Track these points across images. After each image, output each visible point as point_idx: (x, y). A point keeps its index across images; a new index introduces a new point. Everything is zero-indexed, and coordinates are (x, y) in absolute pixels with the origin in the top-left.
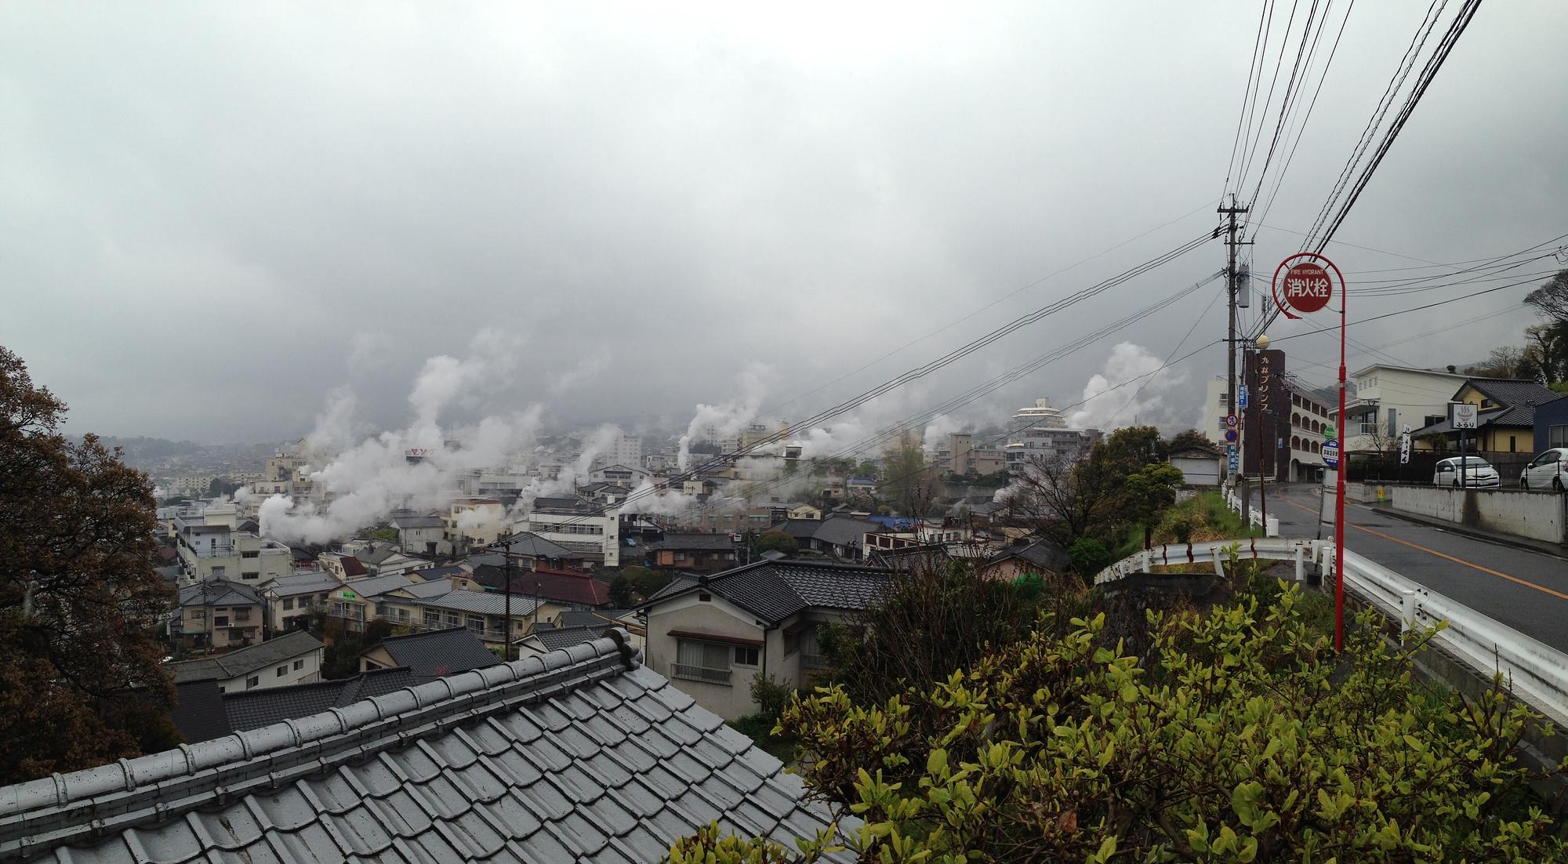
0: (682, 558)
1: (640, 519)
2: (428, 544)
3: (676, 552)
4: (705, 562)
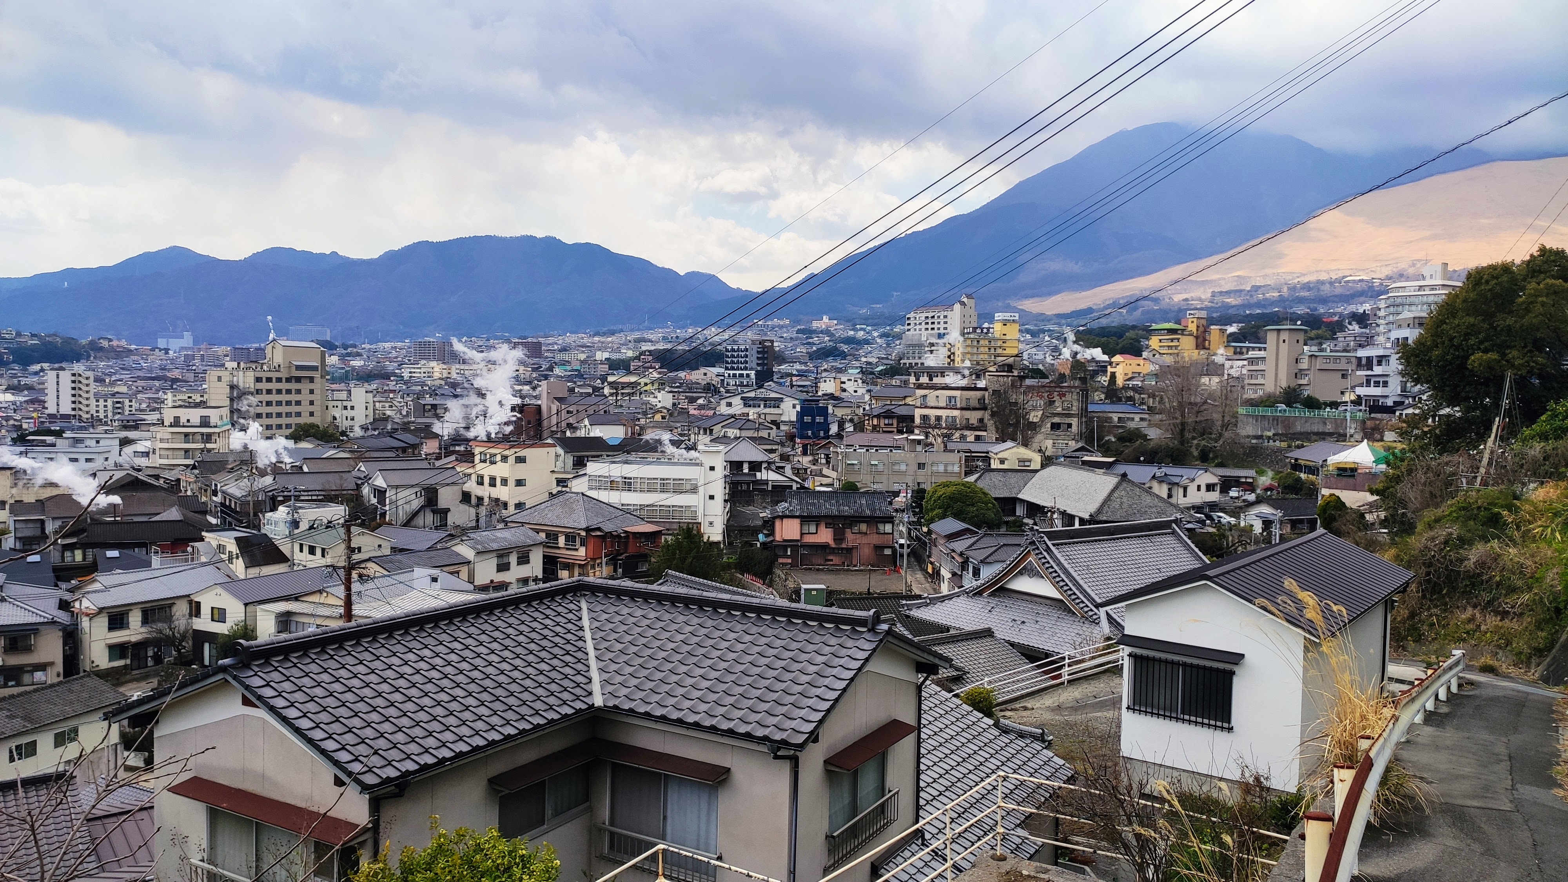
0: (813, 529)
1: (767, 469)
2: (434, 512)
3: (805, 520)
4: (849, 535)
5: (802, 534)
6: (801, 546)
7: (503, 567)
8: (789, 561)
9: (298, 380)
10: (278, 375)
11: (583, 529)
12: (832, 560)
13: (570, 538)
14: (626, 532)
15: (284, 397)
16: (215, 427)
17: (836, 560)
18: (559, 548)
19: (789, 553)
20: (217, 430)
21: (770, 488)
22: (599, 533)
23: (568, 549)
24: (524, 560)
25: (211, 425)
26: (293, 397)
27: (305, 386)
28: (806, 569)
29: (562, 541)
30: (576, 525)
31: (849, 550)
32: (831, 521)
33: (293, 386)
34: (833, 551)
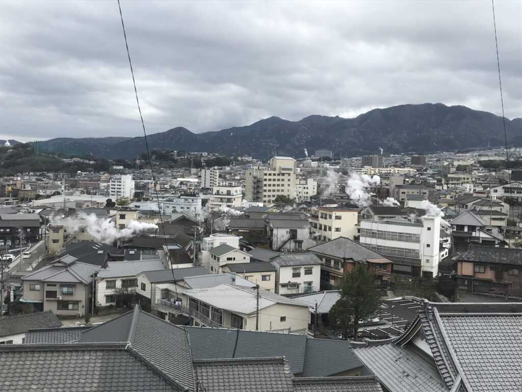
0: (482, 270)
1: (479, 230)
2: (296, 242)
3: (476, 264)
4: (505, 275)
5: (475, 272)
6: (474, 280)
7: (296, 275)
8: (466, 288)
9: (283, 174)
10: (274, 172)
11: (342, 259)
12: (494, 290)
13: (336, 262)
14: (367, 262)
15: (276, 183)
16: (233, 195)
17: (496, 290)
18: (331, 267)
19: (466, 283)
20: (234, 197)
21: (481, 242)
22: (351, 261)
23: (335, 268)
24: (309, 272)
25: (231, 194)
26: (280, 183)
27: (286, 177)
28: (475, 294)
29: (332, 263)
30: (339, 256)
31: (506, 285)
32: (495, 266)
33: (281, 177)
34: (495, 285)
